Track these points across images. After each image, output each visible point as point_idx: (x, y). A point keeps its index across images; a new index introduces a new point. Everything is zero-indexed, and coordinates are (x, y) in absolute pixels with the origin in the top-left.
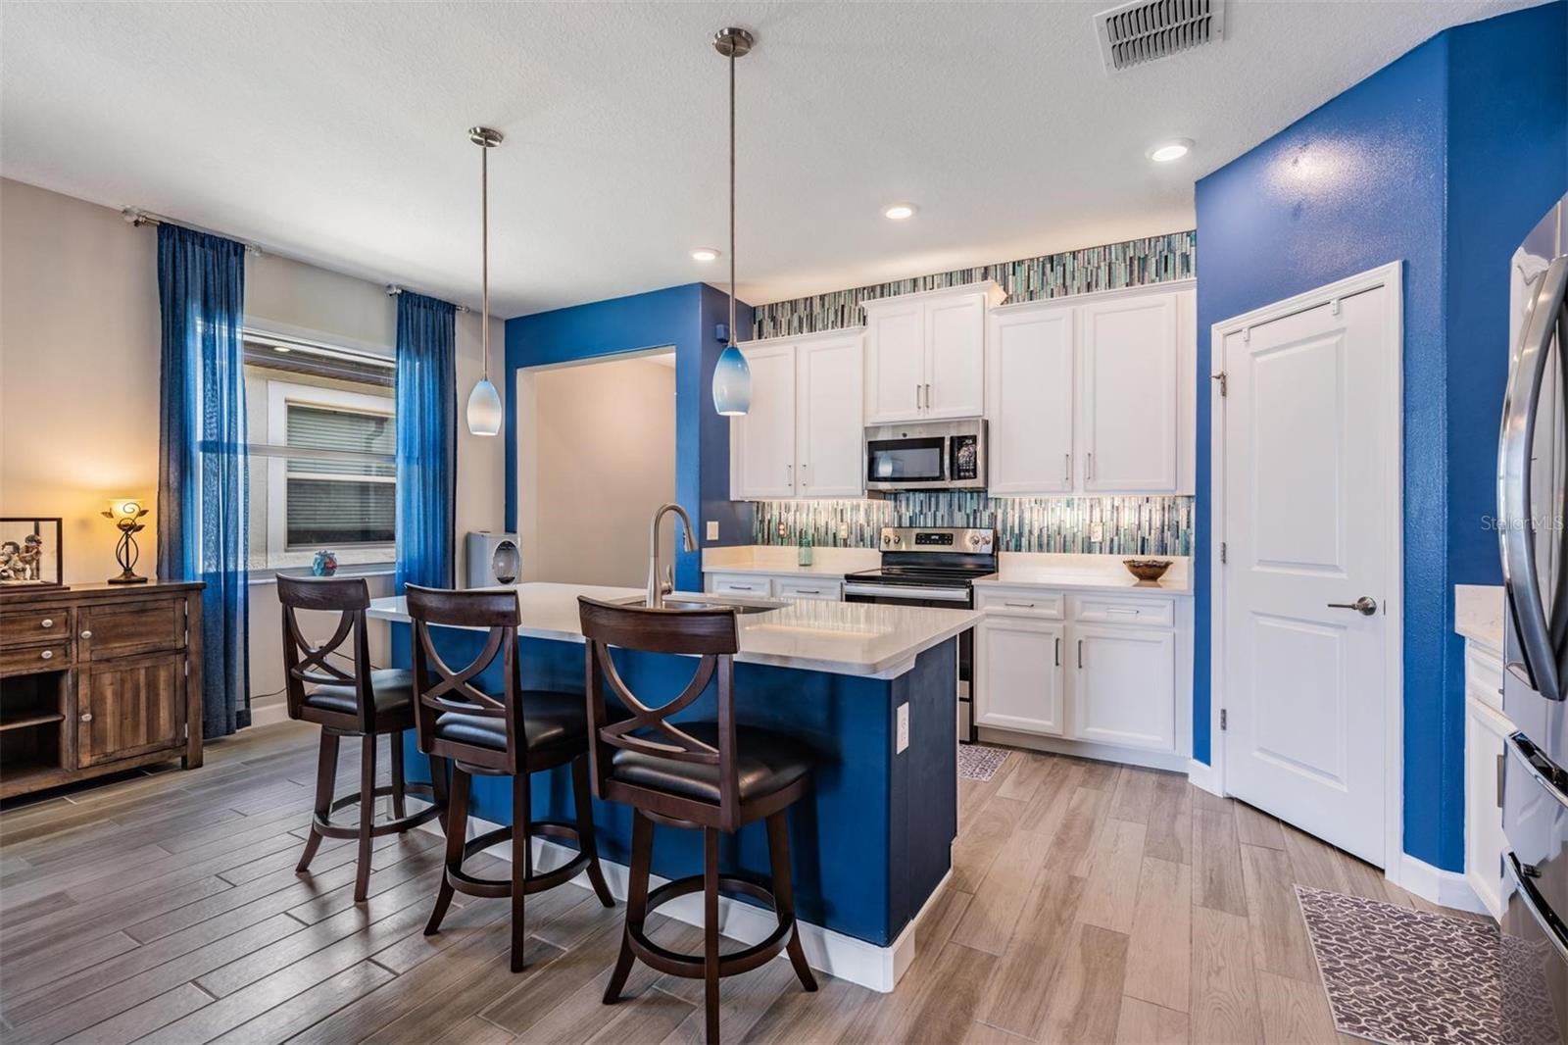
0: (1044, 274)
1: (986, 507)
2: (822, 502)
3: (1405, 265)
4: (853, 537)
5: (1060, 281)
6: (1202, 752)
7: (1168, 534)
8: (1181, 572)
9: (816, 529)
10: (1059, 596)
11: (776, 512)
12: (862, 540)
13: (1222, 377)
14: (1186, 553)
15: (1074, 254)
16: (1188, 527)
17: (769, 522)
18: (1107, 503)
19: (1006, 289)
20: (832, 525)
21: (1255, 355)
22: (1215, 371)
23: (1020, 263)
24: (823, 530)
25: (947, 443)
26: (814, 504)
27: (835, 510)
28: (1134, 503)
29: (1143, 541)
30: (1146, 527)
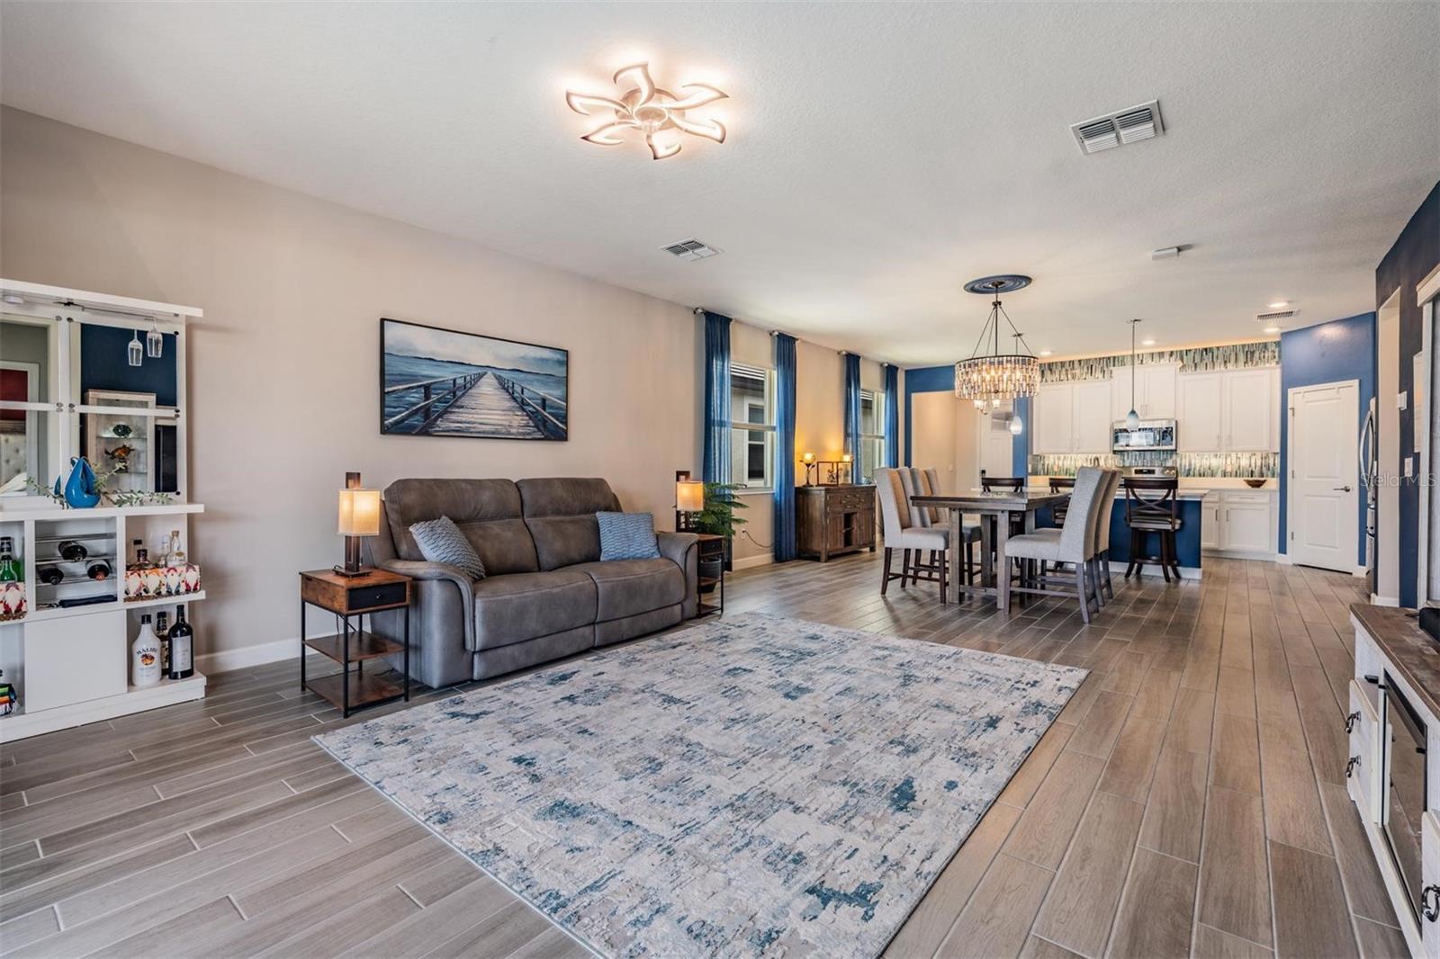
0: (1202, 355)
1: (1171, 457)
3: (1360, 381)
5: (1211, 360)
6: (1283, 549)
7: (1264, 469)
8: (1273, 483)
11: (1052, 460)
13: (1293, 409)
14: (1273, 476)
15: (1218, 348)
16: (1274, 465)
17: (1048, 465)
18: (1234, 455)
19: (1183, 362)
21: (1307, 402)
22: (1289, 406)
23: (1190, 350)
26: (1074, 456)
27: (1087, 460)
28: (1248, 455)
29: (1252, 471)
30: (1253, 465)
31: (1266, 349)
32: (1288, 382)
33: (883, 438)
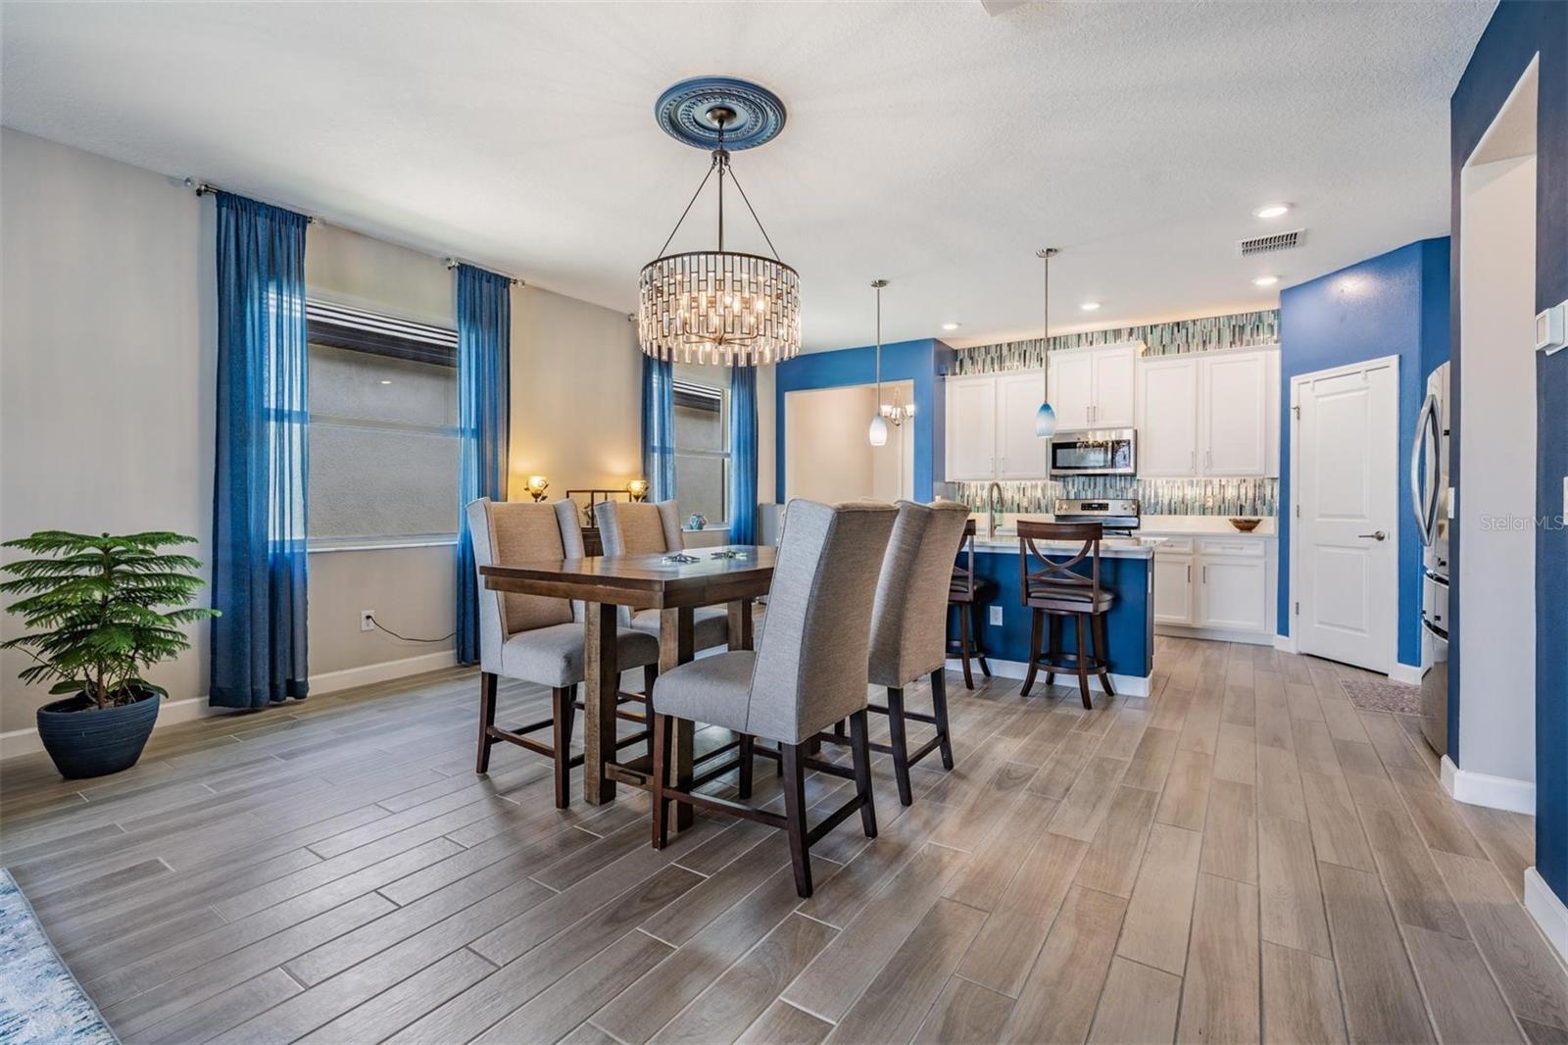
0: (1172, 334)
1: (1132, 486)
2: (1009, 483)
3: (1400, 357)
4: (1032, 506)
5: (1184, 339)
6: (1283, 629)
7: (1258, 502)
8: (1269, 525)
9: (1005, 502)
10: (1190, 540)
11: (973, 490)
12: (1039, 508)
13: (1298, 409)
14: (1270, 514)
15: (1194, 322)
16: (1272, 497)
17: (968, 496)
18: (1216, 482)
19: (1146, 343)
20: (1016, 498)
21: (1317, 397)
22: (1293, 404)
23: (1156, 326)
24: (1009, 502)
25: (1111, 445)
27: (1019, 488)
28: (1236, 482)
29: (1241, 507)
30: (1243, 498)
31: (1260, 321)
32: (1291, 368)
33: (728, 455)
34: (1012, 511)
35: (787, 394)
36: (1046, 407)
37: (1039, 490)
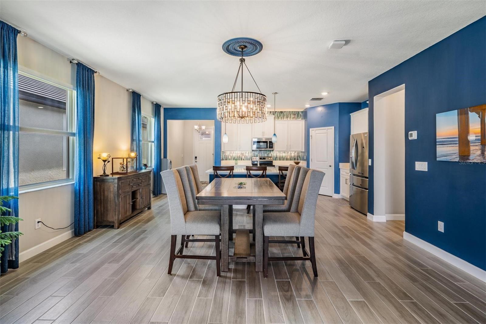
0: (280, 114)
1: (270, 153)
3: (335, 127)
5: (283, 116)
7: (298, 157)
9: (238, 157)
11: (228, 154)
12: (247, 159)
13: (311, 136)
14: (304, 160)
15: (285, 112)
17: (227, 156)
18: (289, 152)
19: (274, 116)
20: (241, 156)
21: (317, 134)
23: (276, 112)
24: (239, 157)
25: (268, 142)
26: (237, 152)
27: (241, 153)
28: (293, 152)
29: (295, 158)
30: (295, 156)
31: (299, 114)
32: (308, 126)
33: (153, 142)
34: (239, 160)
35: (168, 120)
36: (275, 135)
37: (247, 154)
